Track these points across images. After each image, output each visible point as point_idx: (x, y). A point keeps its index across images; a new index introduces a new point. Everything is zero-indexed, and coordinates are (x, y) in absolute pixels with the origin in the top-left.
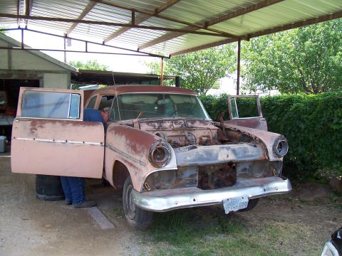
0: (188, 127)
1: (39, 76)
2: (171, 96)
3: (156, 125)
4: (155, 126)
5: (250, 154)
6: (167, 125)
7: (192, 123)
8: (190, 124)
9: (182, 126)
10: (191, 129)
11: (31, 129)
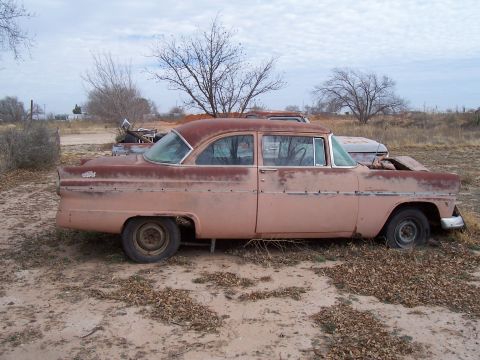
11: (281, 180)
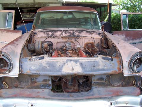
0: (75, 36)
1: (47, 5)
2: (74, 13)
3: (50, 33)
4: (48, 35)
6: (58, 34)
7: (79, 33)
8: (77, 34)
9: (70, 35)
10: (78, 37)
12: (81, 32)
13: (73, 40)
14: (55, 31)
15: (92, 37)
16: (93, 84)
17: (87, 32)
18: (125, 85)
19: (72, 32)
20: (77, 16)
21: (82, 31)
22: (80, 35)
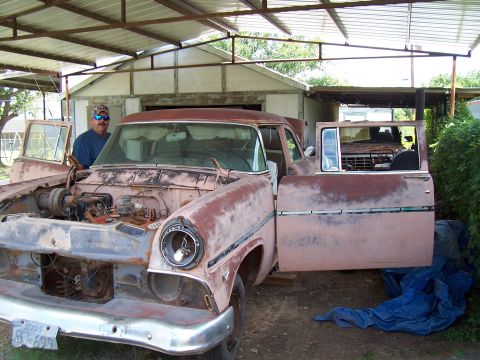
1: (259, 99)
3: (110, 175)
4: (105, 178)
5: (104, 246)
6: (124, 177)
8: (165, 178)
9: (149, 181)
10: (167, 186)
12: (174, 173)
13: (155, 193)
14: (121, 171)
15: (196, 189)
16: (117, 288)
17: (191, 174)
18: (186, 304)
19: (155, 173)
20: (198, 135)
21: (179, 172)
22: (172, 181)
